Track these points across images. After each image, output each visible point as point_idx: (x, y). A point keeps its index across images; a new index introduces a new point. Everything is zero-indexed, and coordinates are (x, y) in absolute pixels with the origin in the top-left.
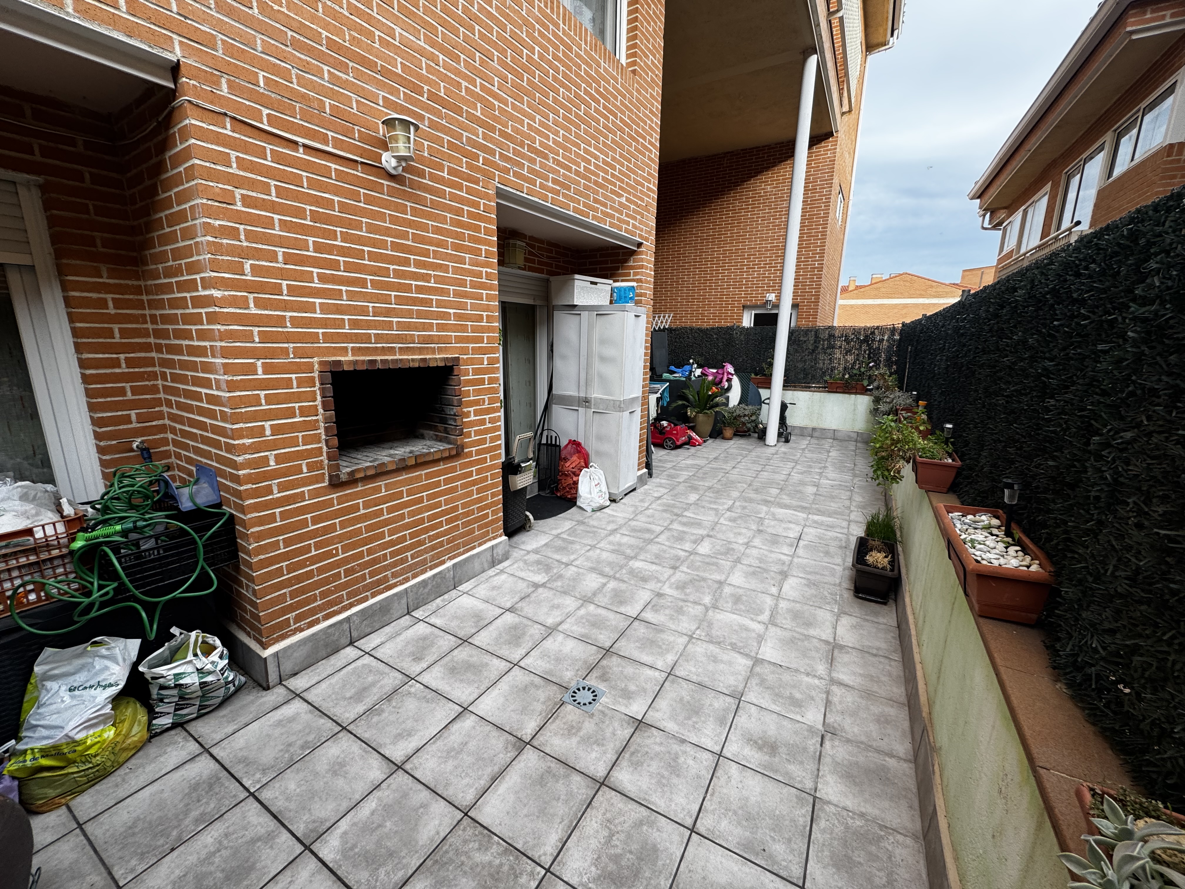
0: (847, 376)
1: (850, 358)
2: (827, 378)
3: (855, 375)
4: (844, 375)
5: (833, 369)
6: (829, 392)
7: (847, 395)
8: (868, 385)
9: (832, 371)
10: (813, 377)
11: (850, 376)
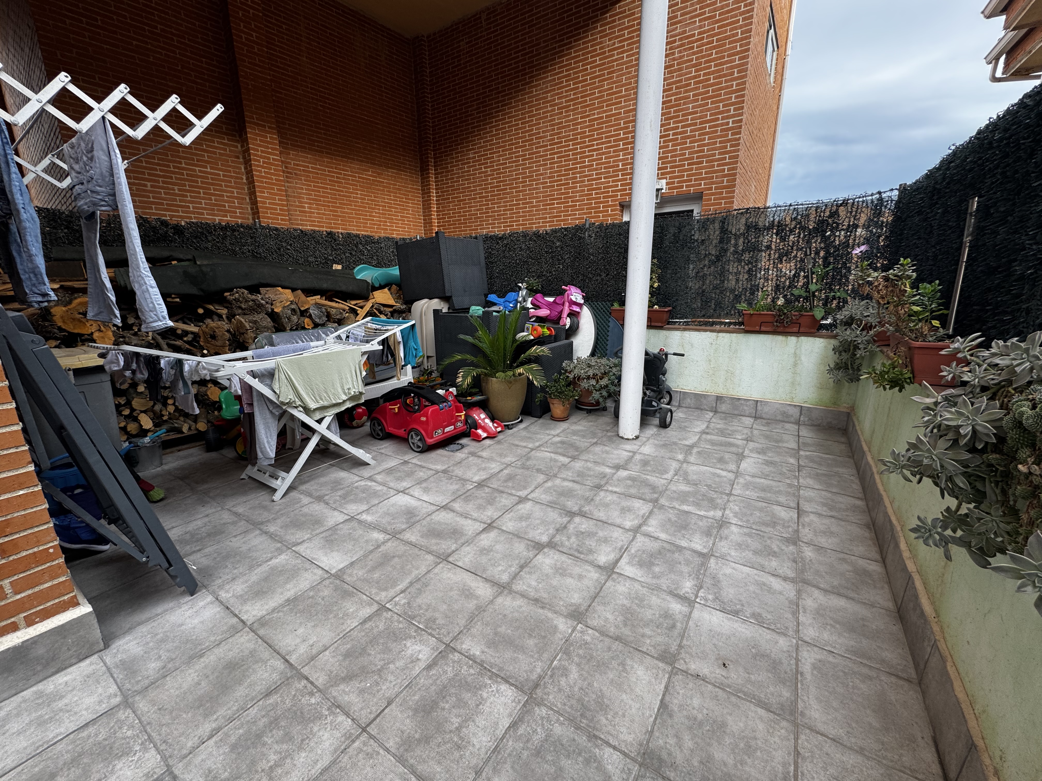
0: (781, 302)
1: (788, 269)
2: (743, 306)
3: (797, 298)
4: (774, 300)
5: (754, 289)
6: (747, 332)
7: (780, 338)
8: (823, 318)
9: (752, 293)
10: (719, 305)
11: (788, 302)
